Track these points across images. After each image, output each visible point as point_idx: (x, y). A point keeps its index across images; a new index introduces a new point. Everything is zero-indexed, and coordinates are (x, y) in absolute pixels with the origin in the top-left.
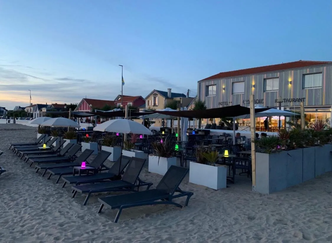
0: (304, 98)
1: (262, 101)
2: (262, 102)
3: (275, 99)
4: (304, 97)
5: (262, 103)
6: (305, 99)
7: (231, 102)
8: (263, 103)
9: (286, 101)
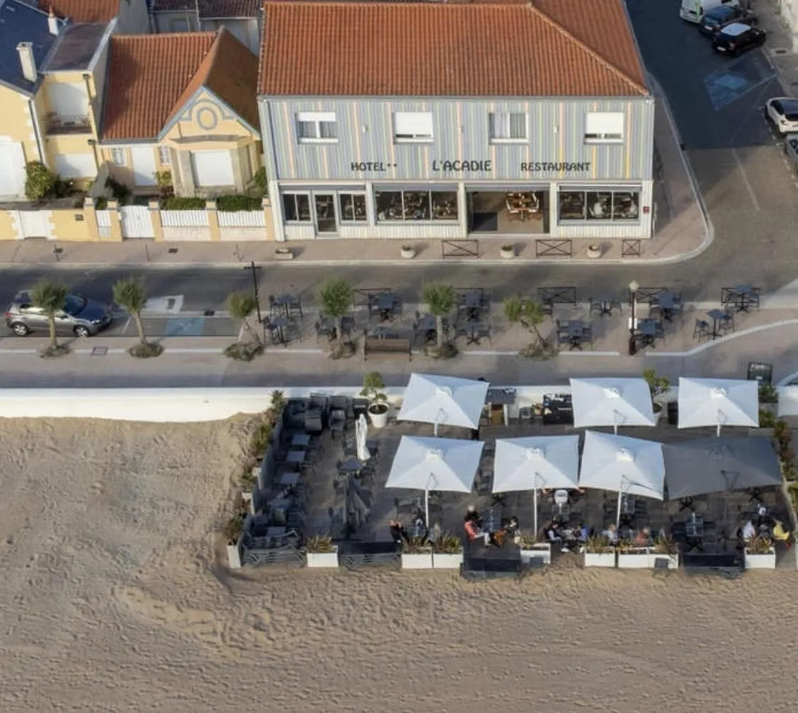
0: (587, 164)
1: (486, 165)
2: (488, 168)
3: (521, 162)
4: (588, 161)
5: (486, 169)
6: (590, 166)
7: (395, 165)
8: (490, 170)
9: (549, 167)
